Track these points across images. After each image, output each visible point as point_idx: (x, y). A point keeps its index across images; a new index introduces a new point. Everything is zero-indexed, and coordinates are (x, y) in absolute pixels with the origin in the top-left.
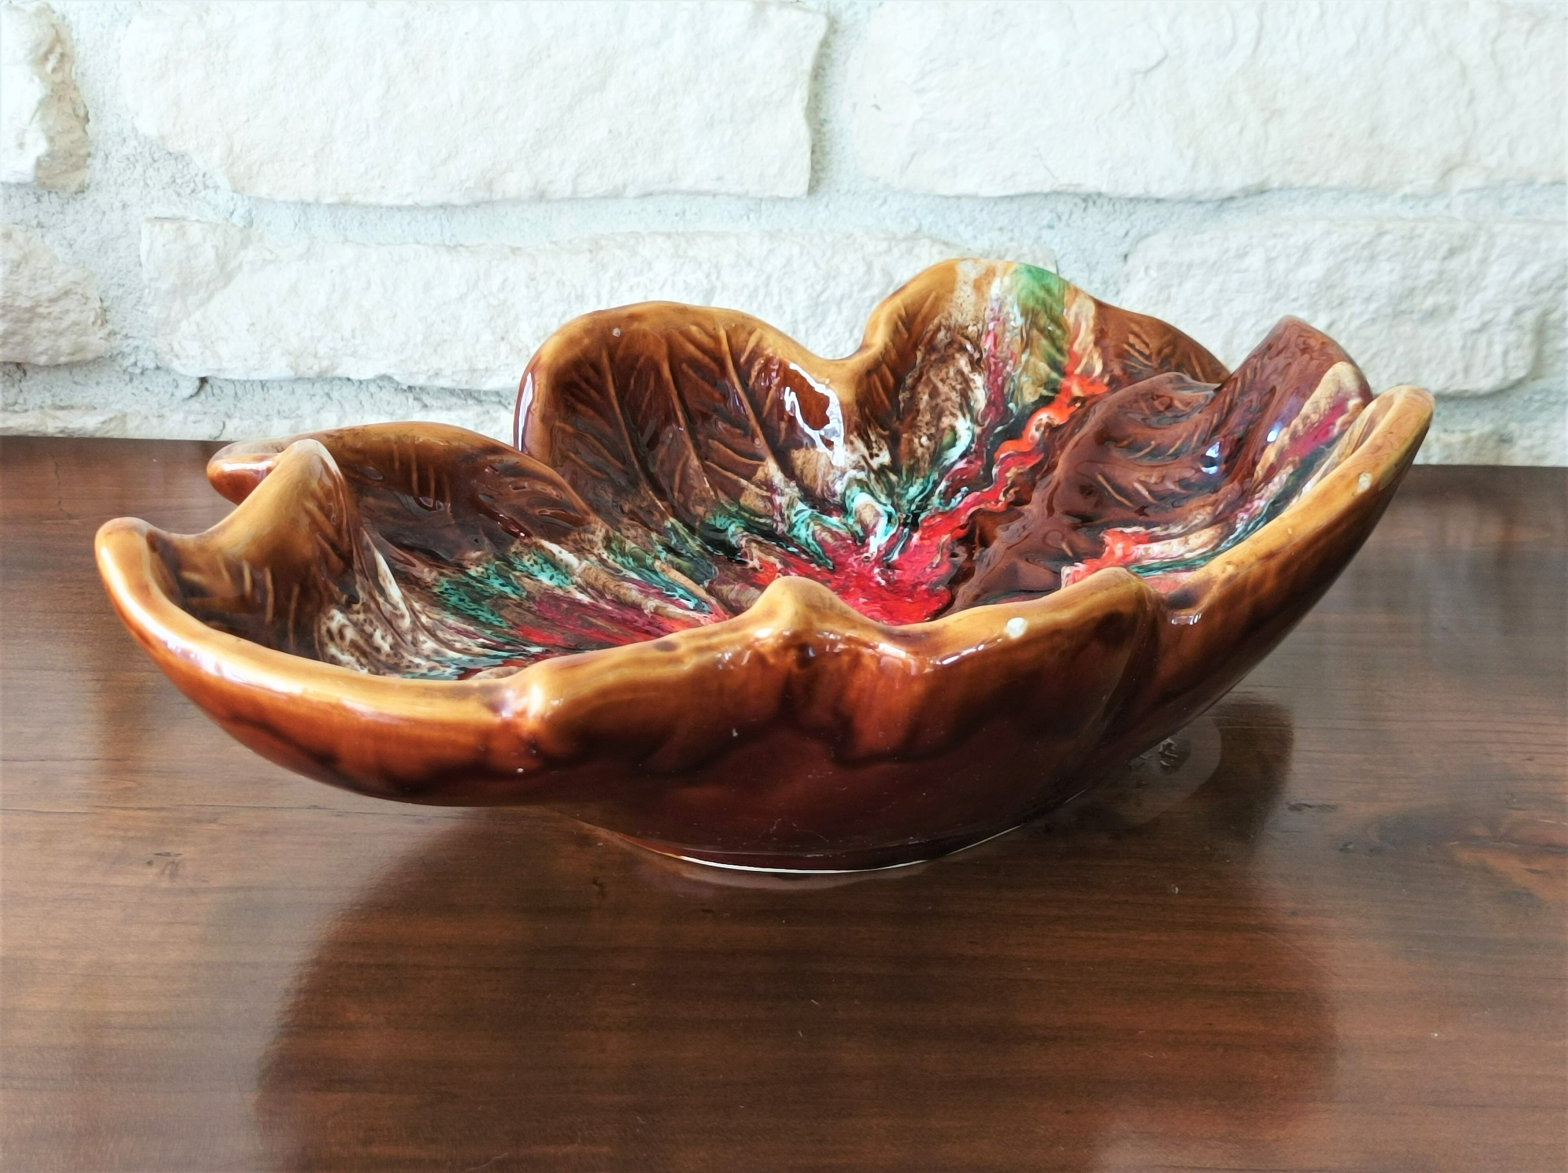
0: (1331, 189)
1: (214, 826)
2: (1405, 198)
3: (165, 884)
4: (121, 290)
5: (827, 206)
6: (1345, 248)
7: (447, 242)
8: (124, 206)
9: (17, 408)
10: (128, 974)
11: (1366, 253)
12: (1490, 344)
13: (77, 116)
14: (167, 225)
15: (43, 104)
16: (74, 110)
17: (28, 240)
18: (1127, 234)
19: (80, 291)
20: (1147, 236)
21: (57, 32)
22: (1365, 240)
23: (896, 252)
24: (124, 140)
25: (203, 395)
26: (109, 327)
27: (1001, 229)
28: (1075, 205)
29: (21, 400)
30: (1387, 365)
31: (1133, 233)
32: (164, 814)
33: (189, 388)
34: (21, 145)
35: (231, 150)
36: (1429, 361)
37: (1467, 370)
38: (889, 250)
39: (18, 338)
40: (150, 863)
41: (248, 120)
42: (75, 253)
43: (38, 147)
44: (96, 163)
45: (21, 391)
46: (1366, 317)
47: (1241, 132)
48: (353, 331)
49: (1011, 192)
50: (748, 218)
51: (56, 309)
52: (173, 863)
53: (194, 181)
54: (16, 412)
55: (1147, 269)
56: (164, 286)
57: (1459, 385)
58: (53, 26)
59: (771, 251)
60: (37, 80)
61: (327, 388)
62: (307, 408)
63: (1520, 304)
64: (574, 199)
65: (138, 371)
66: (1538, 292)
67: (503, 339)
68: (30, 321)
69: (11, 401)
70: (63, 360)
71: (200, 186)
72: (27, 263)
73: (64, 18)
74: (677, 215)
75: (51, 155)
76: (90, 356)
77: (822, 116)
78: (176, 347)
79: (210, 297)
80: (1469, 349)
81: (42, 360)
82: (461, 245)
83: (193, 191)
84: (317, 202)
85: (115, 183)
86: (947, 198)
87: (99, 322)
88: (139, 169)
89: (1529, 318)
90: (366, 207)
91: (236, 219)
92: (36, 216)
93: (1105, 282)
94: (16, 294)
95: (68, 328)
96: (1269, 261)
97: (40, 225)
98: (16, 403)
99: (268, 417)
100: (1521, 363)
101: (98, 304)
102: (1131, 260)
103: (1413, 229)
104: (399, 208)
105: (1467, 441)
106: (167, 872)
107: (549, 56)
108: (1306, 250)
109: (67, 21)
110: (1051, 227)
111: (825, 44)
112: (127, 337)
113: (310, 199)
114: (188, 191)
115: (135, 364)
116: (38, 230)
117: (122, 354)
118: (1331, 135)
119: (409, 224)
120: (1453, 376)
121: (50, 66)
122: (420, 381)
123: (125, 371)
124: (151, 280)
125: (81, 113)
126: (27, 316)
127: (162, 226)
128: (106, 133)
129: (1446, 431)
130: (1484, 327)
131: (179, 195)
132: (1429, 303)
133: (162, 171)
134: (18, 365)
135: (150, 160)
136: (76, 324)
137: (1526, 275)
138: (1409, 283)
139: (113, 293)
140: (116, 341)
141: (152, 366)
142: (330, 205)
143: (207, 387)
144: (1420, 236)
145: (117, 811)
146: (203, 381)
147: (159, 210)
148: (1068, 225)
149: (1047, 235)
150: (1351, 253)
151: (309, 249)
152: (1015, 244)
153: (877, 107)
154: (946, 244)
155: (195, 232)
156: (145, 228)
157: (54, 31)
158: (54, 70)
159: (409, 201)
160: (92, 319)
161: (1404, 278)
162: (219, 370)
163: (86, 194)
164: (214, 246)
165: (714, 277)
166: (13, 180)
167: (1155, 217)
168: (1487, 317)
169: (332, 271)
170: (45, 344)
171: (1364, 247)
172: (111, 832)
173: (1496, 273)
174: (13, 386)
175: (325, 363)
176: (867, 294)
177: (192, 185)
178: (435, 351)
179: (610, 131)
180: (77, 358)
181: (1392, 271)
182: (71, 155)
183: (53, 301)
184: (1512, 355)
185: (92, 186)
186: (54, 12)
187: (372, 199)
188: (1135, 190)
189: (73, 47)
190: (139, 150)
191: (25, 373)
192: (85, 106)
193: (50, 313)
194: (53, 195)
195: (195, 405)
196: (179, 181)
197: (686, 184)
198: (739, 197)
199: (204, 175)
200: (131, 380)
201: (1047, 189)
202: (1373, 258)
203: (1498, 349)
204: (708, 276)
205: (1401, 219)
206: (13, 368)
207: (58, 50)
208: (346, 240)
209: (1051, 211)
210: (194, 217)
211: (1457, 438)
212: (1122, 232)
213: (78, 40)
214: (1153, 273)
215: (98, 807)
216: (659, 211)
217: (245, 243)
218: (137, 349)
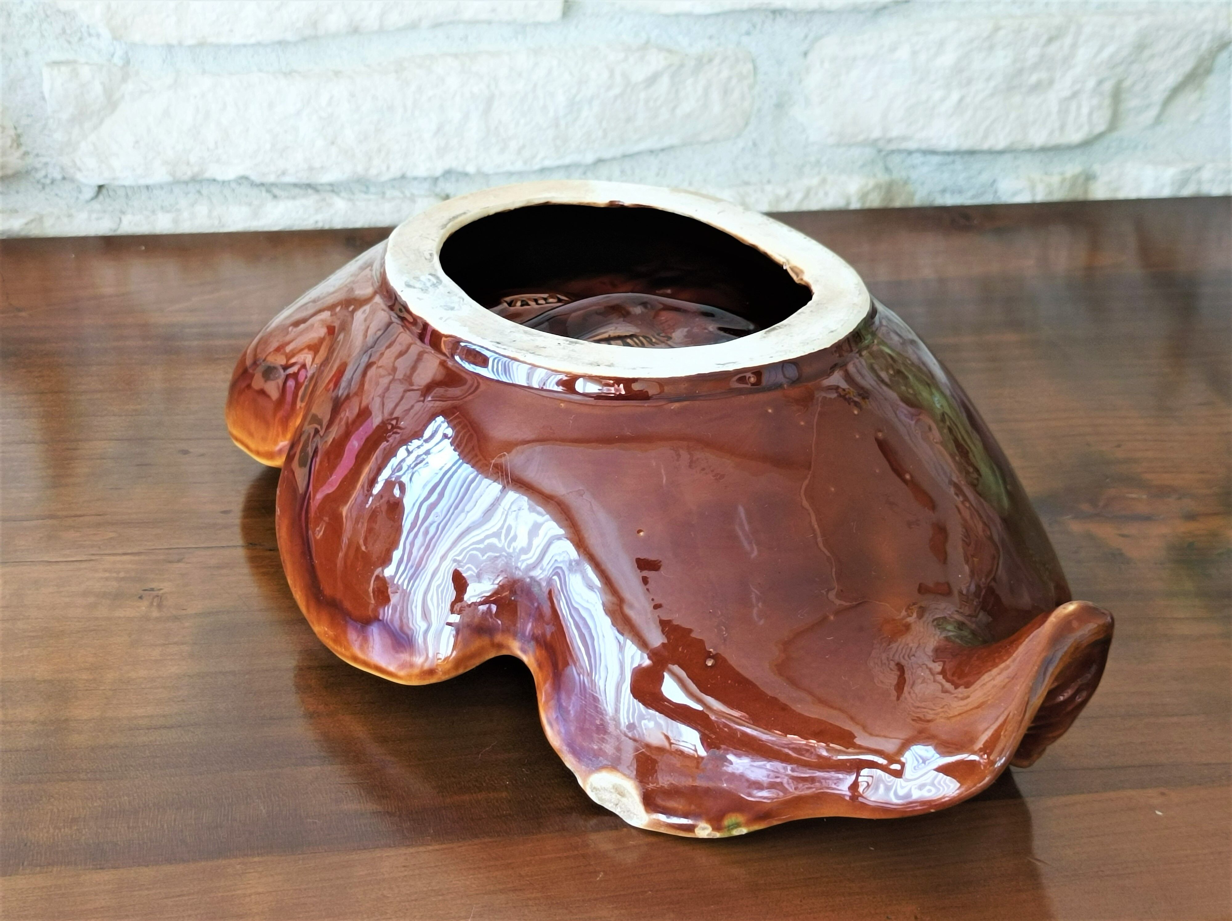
1: (181, 565)
3: (155, 614)
4: (30, 119)
5: (577, 26)
6: (971, 41)
7: (283, 70)
8: (27, 53)
10: (143, 686)
11: (986, 44)
12: (1079, 107)
14: (63, 69)
18: (806, 37)
20: (822, 37)
22: (985, 34)
23: (631, 60)
25: (101, 197)
26: (23, 149)
28: (767, 16)
30: (1003, 128)
31: (811, 36)
32: (142, 557)
33: (90, 193)
35: (109, 8)
36: (1034, 122)
37: (1062, 128)
38: (626, 59)
40: (141, 598)
46: (987, 92)
48: (216, 143)
49: (717, 10)
50: (517, 39)
52: (158, 596)
53: (81, 32)
55: (822, 62)
56: (65, 116)
57: (1058, 139)
59: (536, 64)
61: (198, 187)
62: (183, 203)
63: (1101, 76)
64: (381, 31)
65: (48, 181)
66: (1114, 67)
67: (333, 143)
71: (85, 34)
74: (461, 39)
76: (10, 172)
78: (78, 163)
79: (101, 122)
80: (1064, 111)
82: (295, 72)
83: (81, 39)
84: (180, 44)
86: (667, 16)
87: (15, 145)
88: (36, 23)
89: (1108, 86)
90: (218, 47)
91: (116, 60)
93: (791, 74)
96: (914, 53)
99: (153, 212)
100: (1102, 121)
101: (12, 132)
102: (809, 56)
103: (1021, 24)
104: (245, 46)
105: (1063, 180)
106: (155, 604)
108: (941, 44)
110: (748, 33)
112: (37, 155)
113: (174, 42)
114: (76, 39)
115: (46, 176)
117: (36, 170)
119: (253, 57)
120: (1052, 133)
122: (272, 179)
123: (38, 182)
124: (54, 111)
127: (59, 69)
129: (1046, 174)
130: (1075, 95)
131: (69, 42)
132: (1034, 79)
133: (54, 24)
135: (44, 16)
137: (1105, 54)
138: (1019, 65)
139: (24, 121)
140: (29, 160)
141: (58, 176)
142: (191, 47)
143: (104, 191)
144: (1026, 29)
145: (107, 557)
146: (100, 187)
147: (55, 56)
148: (761, 32)
149: (745, 40)
150: (975, 44)
151: (176, 81)
152: (721, 48)
154: (670, 51)
155: (85, 72)
156: (46, 71)
159: (253, 40)
160: (9, 143)
161: (1015, 61)
162: (114, 179)
164: (102, 84)
165: (493, 87)
167: (827, 23)
168: (1077, 87)
169: (195, 97)
171: (985, 40)
172: (107, 575)
173: (1083, 54)
175: (196, 169)
176: (611, 94)
177: (79, 35)
178: (281, 155)
181: (1006, 57)
184: (1095, 115)
187: (223, 40)
190: (35, 8)
195: (96, 205)
196: (68, 31)
197: (468, 15)
198: (509, 23)
199: (88, 27)
200: (44, 188)
201: (745, 7)
202: (991, 48)
203: (1085, 110)
204: (488, 86)
205: (1012, 16)
208: (204, 72)
209: (748, 22)
210: (83, 60)
211: (1055, 180)
212: (802, 36)
214: (827, 66)
215: (93, 555)
216: (448, 38)
217: (124, 79)
218: (46, 164)
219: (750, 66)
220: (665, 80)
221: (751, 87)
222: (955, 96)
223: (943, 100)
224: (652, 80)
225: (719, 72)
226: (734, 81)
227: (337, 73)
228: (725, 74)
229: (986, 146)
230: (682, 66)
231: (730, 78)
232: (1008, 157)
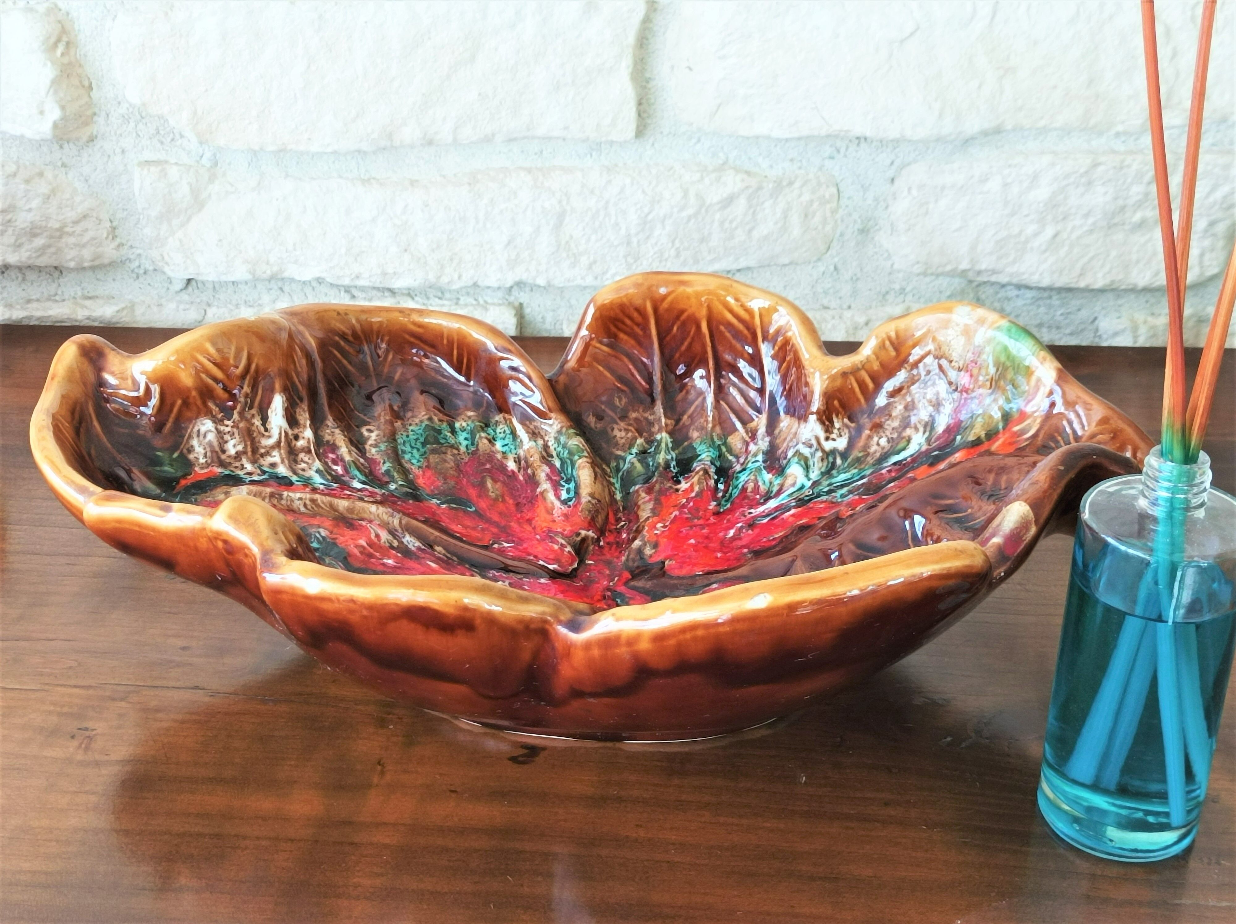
0: (1056, 129)
1: (123, 704)
2: (1118, 135)
3: (80, 757)
4: (125, 213)
5: (653, 145)
6: (1067, 176)
7: (362, 177)
8: (123, 152)
9: (57, 298)
10: (39, 837)
11: (1083, 180)
13: (83, 86)
14: (153, 169)
15: (55, 82)
16: (81, 82)
17: (56, 177)
18: (892, 163)
19: (95, 215)
20: (909, 164)
21: (63, 27)
22: (1082, 170)
23: (707, 181)
24: (119, 103)
25: (190, 289)
26: (118, 240)
27: (792, 160)
28: (851, 143)
29: (60, 292)
30: (1102, 266)
31: (898, 162)
32: (91, 692)
33: (179, 286)
34: (42, 113)
35: (195, 113)
36: (1138, 262)
38: (702, 179)
39: (52, 250)
40: (73, 737)
41: (206, 91)
42: (89, 186)
43: (54, 114)
44: (101, 120)
45: (59, 285)
46: (1085, 228)
47: (980, 87)
48: (294, 245)
49: (797, 135)
50: (591, 155)
51: (78, 229)
52: (89, 737)
53: (173, 133)
54: (56, 301)
55: (910, 189)
56: (154, 213)
58: (59, 22)
59: (609, 182)
60: (49, 64)
61: (280, 284)
62: (266, 298)
63: (1213, 218)
64: (456, 144)
65: (141, 271)
66: (1228, 208)
67: (406, 250)
68: (60, 237)
69: (52, 293)
70: (86, 264)
71: (178, 136)
72: (55, 195)
73: (68, 14)
74: (536, 154)
75: (64, 118)
76: (106, 261)
77: (648, 75)
78: (166, 257)
79: (189, 219)
81: (72, 264)
82: (374, 178)
83: (173, 140)
84: (263, 150)
85: (116, 134)
86: (748, 138)
87: (111, 237)
88: (132, 124)
89: (1221, 228)
90: (299, 153)
91: (204, 161)
92: (61, 159)
93: (876, 199)
94: (48, 218)
95: (88, 242)
96: (1006, 185)
97: (64, 165)
98: (56, 294)
99: (237, 306)
100: (1215, 263)
101: (108, 224)
102: (896, 182)
103: (1122, 161)
104: (324, 154)
106: (83, 746)
107: (429, 38)
108: (1035, 177)
109: (70, 16)
110: (832, 158)
111: (647, 20)
112: (131, 247)
113: (256, 148)
114: (169, 140)
115: (139, 266)
116: (63, 169)
117: (130, 260)
118: (1055, 87)
119: (334, 162)
120: (1157, 273)
121: (59, 51)
122: (347, 282)
123: (133, 271)
124: (143, 209)
125: (86, 84)
126: (58, 234)
127: (149, 170)
128: (106, 98)
129: (1153, 314)
131: (162, 143)
132: (1138, 217)
133: (149, 125)
134: (56, 268)
135: (139, 117)
136: (93, 239)
138: (1120, 202)
139: (119, 215)
140: (124, 251)
141: (151, 268)
142: (272, 152)
143: (193, 283)
144: (1129, 166)
145: (59, 689)
146: (189, 281)
147: (148, 155)
148: (845, 156)
149: (828, 163)
150: (1072, 180)
151: (259, 184)
152: (803, 171)
153: (690, 69)
154: (748, 173)
155: (173, 172)
156: (137, 170)
157: (60, 26)
158: (63, 54)
159: (329, 150)
160: (105, 235)
161: (1116, 199)
162: (198, 274)
163: (95, 142)
164: (189, 183)
165: (564, 203)
166: (37, 137)
167: (914, 150)
169: (277, 199)
170: (72, 254)
171: (1082, 176)
172: (52, 708)
174: (54, 281)
175: (275, 269)
176: (684, 214)
177: (172, 135)
178: (356, 259)
179: (480, 94)
180: (96, 263)
181: (1106, 193)
182: (80, 116)
183: (76, 222)
184: (1207, 257)
185: (99, 136)
186: (60, 10)
187: (303, 148)
188: (893, 134)
189: (76, 36)
190: (131, 110)
191: (61, 272)
192: (89, 79)
193: (74, 232)
194: (71, 144)
195: (185, 296)
196: (162, 132)
197: (541, 131)
198: (583, 141)
199: (179, 129)
200: (138, 277)
201: (823, 133)
202: (1090, 183)
203: (1196, 252)
204: (560, 202)
205: (1113, 152)
206: (52, 269)
207: (65, 39)
208: (287, 176)
209: (831, 146)
210: (173, 161)
212: (888, 162)
213: (79, 30)
214: (914, 192)
215: (47, 684)
216: (522, 152)
217: (212, 179)
218: (139, 255)
219: (834, 190)
220: (741, 203)
221: (834, 212)
222: (1049, 232)
223: (1036, 235)
224: (729, 201)
225: (800, 196)
226: (816, 205)
227: (413, 183)
228: (806, 197)
229: (1082, 284)
230: (760, 188)
231: (812, 202)
232: (1110, 295)
